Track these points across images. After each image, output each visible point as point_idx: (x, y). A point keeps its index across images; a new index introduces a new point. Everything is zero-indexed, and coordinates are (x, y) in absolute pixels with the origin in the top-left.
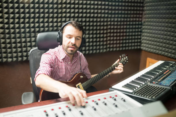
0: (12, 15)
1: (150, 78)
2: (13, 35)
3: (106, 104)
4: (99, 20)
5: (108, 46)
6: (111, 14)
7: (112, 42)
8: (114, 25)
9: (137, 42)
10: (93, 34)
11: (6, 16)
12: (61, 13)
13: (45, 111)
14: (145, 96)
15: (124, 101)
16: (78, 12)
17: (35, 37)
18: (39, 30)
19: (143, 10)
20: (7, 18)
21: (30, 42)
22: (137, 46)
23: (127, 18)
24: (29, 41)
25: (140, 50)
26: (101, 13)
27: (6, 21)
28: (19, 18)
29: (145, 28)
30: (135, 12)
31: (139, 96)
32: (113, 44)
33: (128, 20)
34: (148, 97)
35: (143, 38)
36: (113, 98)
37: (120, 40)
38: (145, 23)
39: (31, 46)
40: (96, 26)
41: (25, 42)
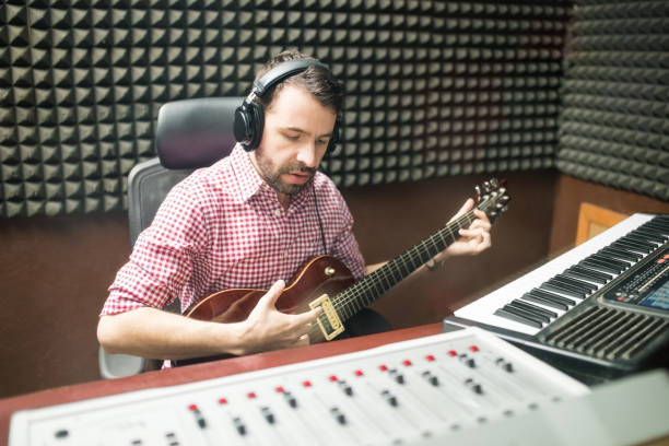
0: (61, 35)
1: (602, 279)
2: (64, 113)
3: (435, 382)
4: (395, 54)
5: (432, 156)
6: (444, 31)
7: (445, 142)
8: (453, 75)
9: (543, 143)
10: (371, 109)
11: (39, 35)
12: (251, 25)
13: (193, 408)
14: (591, 351)
15: (509, 368)
16: (315, 25)
17: (150, 117)
18: (167, 91)
19: (566, 19)
20: (43, 45)
21: (131, 137)
22: (542, 156)
23: (505, 47)
24: (127, 133)
25: (555, 173)
26: (403, 27)
27: (38, 55)
28: (88, 45)
29: (573, 86)
30: (537, 25)
31: (568, 350)
32: (450, 148)
33: (511, 54)
34: (601, 353)
35: (565, 125)
36: (464, 356)
37: (475, 133)
38: (574, 69)
39: (134, 156)
40: (386, 77)
41: (112, 138)
